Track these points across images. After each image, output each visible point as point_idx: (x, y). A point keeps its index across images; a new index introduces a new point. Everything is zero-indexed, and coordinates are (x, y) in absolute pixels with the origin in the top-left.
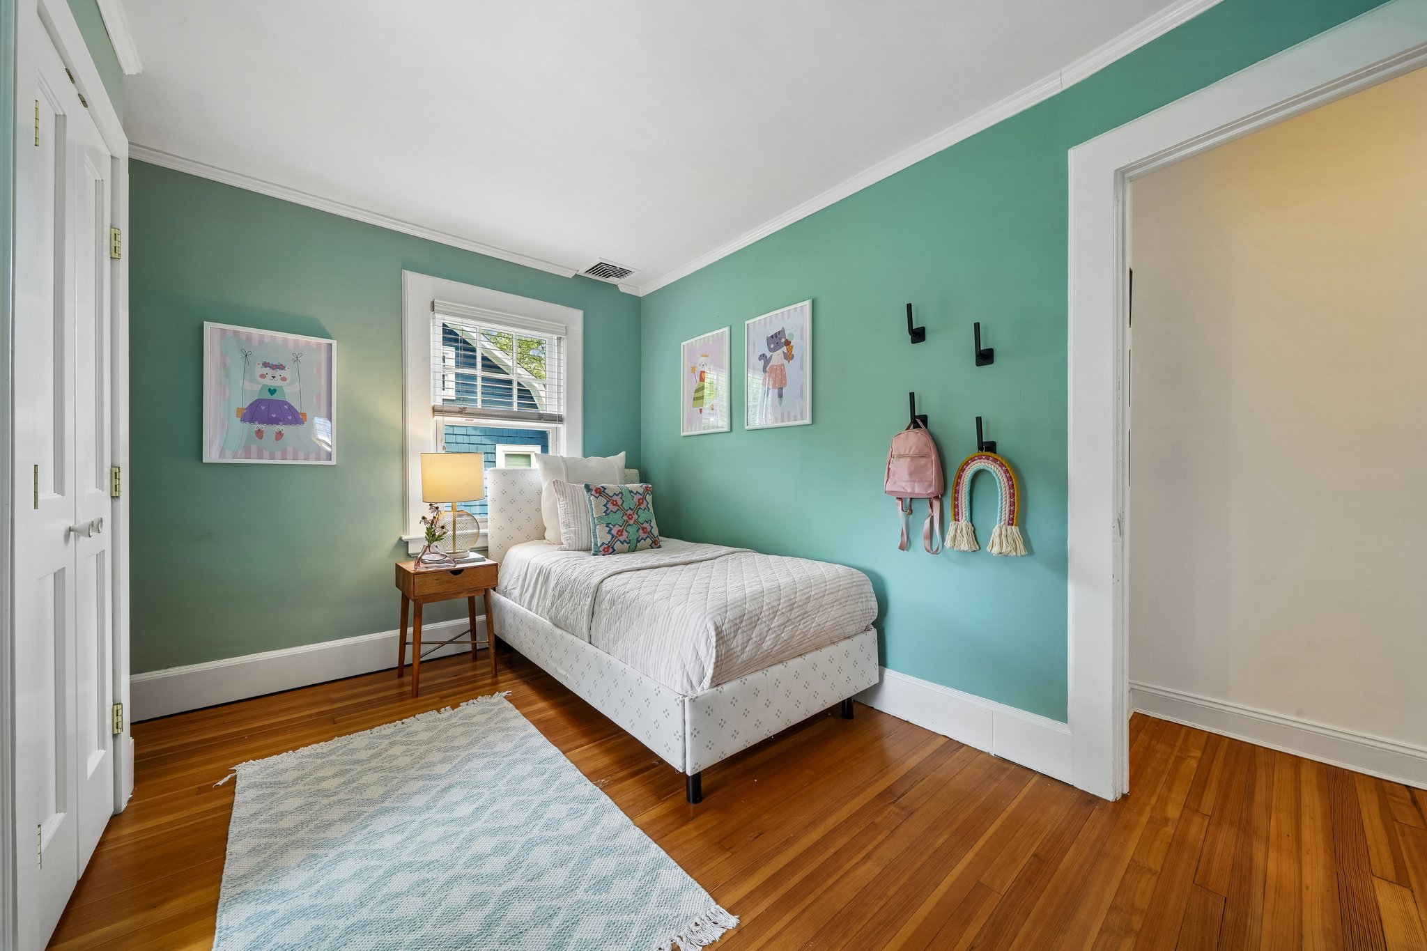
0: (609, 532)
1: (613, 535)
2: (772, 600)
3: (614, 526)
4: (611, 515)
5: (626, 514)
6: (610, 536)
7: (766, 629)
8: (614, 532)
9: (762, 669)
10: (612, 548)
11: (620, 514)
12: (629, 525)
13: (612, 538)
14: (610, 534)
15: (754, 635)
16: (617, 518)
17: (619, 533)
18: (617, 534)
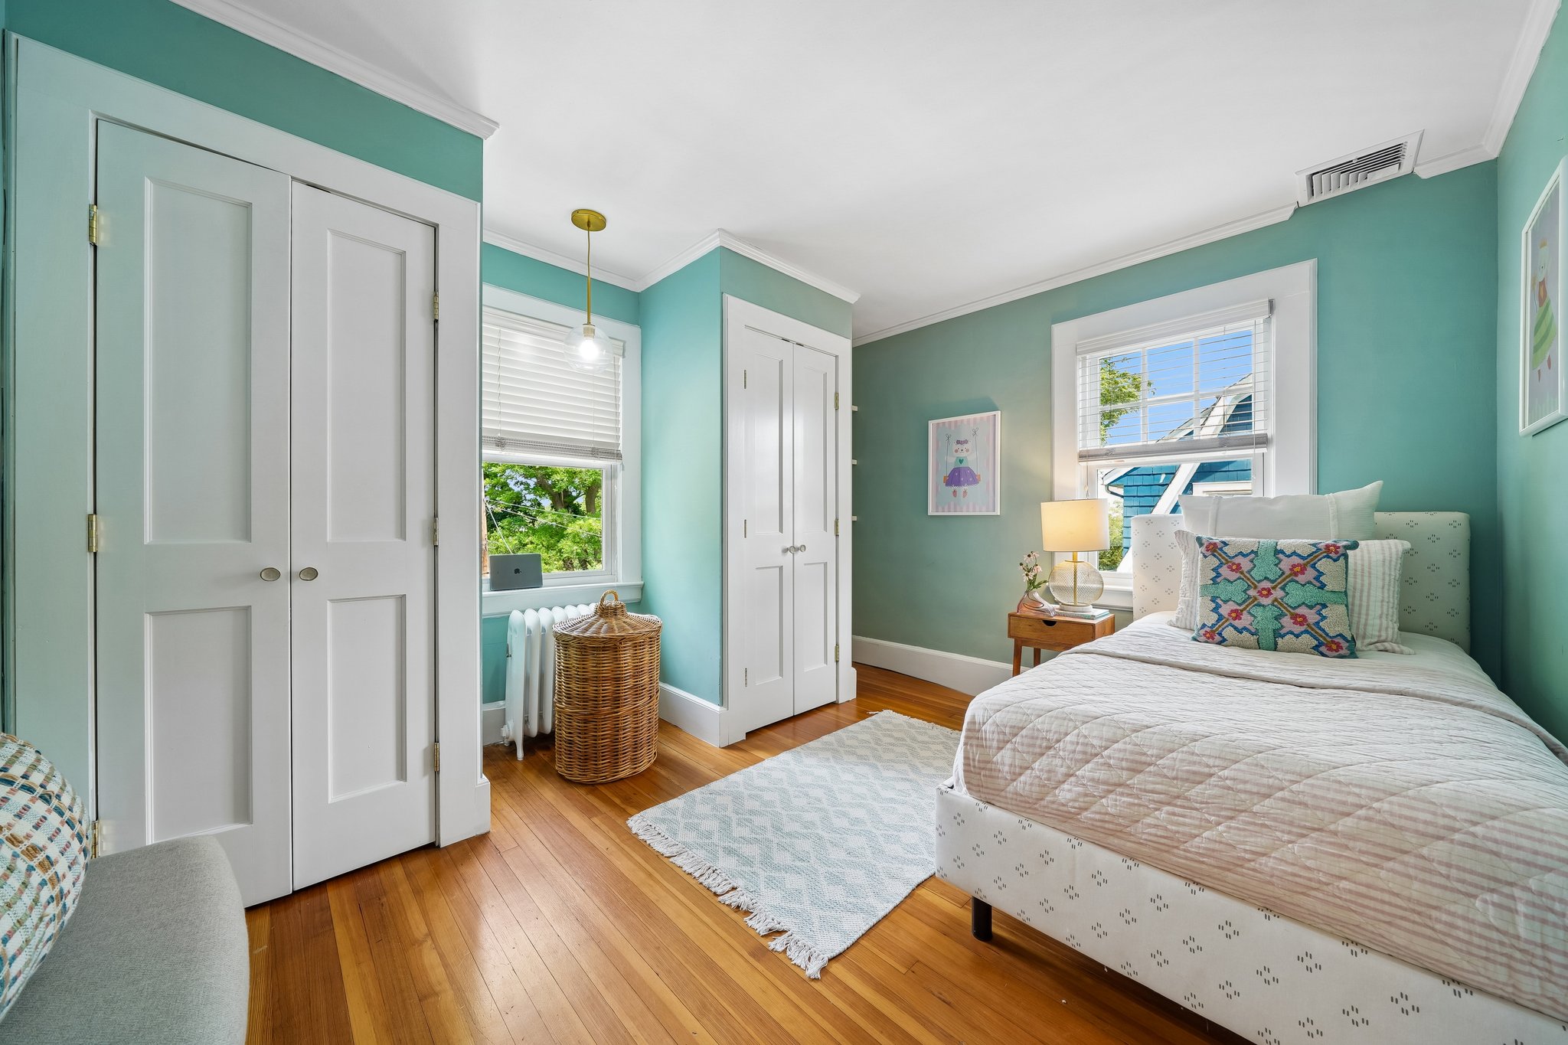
0: (1215, 610)
1: (1220, 615)
2: (1095, 733)
3: (1225, 602)
4: (1221, 585)
5: (1256, 587)
6: (1215, 617)
7: (1064, 770)
8: (1225, 610)
9: (1076, 837)
10: (1220, 634)
11: (1241, 585)
12: (1259, 605)
13: (1218, 621)
14: (1217, 613)
15: (1036, 765)
16: (1235, 591)
17: (1234, 615)
18: (1229, 615)
